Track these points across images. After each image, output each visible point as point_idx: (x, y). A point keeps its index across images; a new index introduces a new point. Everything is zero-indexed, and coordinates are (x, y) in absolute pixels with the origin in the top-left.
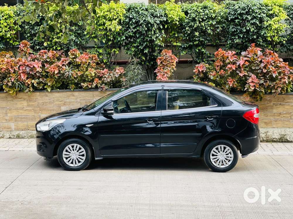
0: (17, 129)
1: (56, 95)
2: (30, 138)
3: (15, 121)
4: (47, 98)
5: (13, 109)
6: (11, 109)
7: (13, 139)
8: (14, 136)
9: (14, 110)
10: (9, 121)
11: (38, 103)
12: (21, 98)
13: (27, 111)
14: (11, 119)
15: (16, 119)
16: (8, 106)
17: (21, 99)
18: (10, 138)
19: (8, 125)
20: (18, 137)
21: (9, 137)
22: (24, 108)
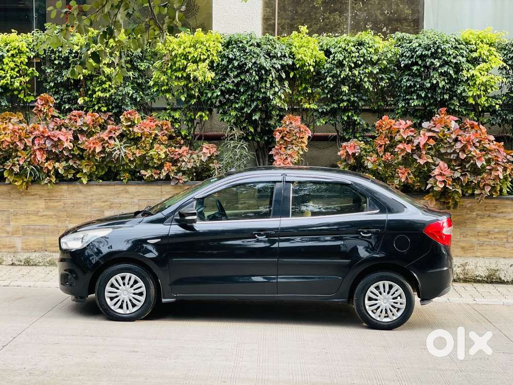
0: (27, 250)
1: (95, 190)
2: (48, 265)
3: (24, 235)
4: (81, 195)
5: (21, 213)
6: (17, 213)
7: (18, 267)
8: (21, 261)
9: (22, 216)
10: (13, 235)
11: (65, 204)
12: (36, 194)
13: (45, 217)
14: (16, 231)
15: (25, 232)
16: (11, 208)
17: (35, 197)
18: (13, 264)
19: (10, 242)
20: (28, 263)
21: (11, 263)
22: (39, 211)
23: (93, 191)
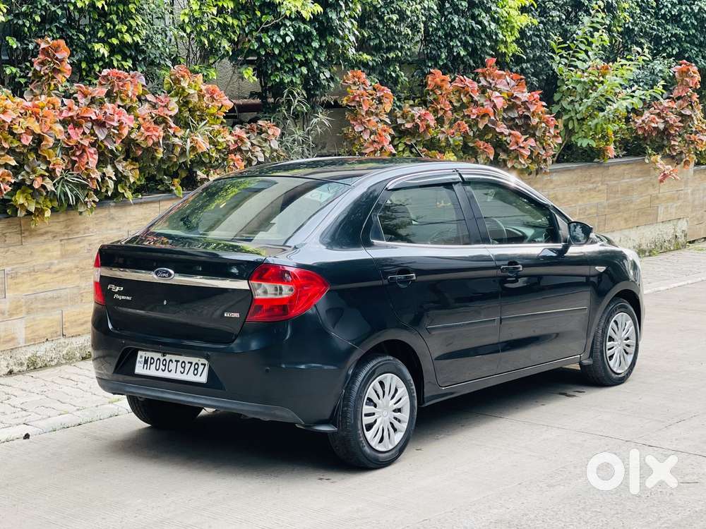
0: (33, 341)
1: (133, 213)
2: (64, 362)
3: (28, 313)
4: (113, 225)
5: (22, 271)
6: (16, 273)
7: (18, 376)
8: (22, 364)
9: (25, 276)
10: (11, 315)
11: (90, 245)
12: (46, 233)
13: (60, 274)
14: (17, 308)
15: (29, 307)
16: (7, 265)
17: (45, 237)
18: (11, 372)
19: (5, 330)
20: (33, 366)
21: (7, 370)
22: (52, 264)
23: (131, 216)
